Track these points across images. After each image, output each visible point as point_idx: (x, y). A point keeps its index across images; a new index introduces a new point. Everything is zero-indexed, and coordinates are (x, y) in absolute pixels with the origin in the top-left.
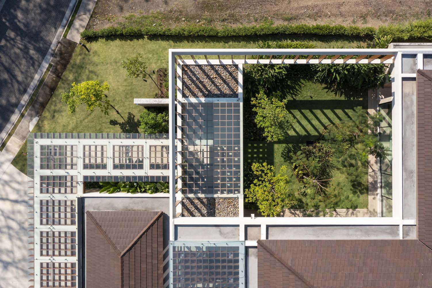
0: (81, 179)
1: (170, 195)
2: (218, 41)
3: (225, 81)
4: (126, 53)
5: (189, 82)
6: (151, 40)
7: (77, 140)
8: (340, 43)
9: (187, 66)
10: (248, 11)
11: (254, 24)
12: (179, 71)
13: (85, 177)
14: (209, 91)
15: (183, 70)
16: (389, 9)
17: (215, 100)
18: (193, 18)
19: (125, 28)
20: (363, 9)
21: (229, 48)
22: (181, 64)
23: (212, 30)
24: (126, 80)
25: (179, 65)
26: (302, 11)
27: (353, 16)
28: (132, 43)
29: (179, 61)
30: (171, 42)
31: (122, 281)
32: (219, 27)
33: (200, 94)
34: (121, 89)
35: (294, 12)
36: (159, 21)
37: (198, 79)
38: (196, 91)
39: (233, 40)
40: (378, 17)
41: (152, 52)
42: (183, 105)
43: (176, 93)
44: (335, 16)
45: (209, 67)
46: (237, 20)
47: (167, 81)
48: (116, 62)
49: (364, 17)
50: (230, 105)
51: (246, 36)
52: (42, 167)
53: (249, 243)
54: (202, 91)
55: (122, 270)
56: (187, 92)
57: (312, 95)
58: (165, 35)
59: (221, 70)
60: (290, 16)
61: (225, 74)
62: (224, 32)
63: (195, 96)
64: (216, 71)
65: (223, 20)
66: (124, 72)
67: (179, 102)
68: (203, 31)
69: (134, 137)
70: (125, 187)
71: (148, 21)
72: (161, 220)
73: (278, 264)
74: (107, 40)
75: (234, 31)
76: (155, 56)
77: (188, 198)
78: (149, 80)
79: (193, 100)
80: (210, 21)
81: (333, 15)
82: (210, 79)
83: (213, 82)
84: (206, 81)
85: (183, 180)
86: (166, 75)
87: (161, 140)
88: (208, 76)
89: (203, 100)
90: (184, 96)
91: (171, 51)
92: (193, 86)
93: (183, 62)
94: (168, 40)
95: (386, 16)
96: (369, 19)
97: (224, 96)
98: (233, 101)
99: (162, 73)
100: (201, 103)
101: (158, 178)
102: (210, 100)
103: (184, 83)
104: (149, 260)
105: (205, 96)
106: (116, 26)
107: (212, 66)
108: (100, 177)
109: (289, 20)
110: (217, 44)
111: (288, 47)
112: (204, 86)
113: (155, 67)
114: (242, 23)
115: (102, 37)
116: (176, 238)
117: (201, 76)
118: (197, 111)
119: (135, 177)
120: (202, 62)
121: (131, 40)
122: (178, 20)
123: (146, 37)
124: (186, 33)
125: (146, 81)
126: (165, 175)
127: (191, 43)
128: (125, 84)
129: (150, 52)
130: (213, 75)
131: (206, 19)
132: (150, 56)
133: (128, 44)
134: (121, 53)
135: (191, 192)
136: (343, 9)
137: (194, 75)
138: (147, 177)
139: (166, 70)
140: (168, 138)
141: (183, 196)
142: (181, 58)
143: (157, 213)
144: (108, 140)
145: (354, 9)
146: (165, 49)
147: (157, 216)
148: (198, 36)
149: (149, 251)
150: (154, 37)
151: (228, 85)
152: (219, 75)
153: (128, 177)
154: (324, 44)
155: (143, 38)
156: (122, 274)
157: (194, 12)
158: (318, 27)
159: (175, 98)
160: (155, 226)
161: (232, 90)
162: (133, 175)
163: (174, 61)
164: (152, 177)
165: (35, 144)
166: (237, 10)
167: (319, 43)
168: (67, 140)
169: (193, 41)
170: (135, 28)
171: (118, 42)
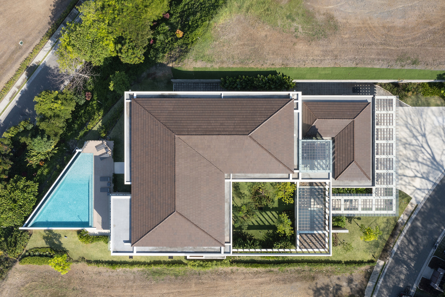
0: (374, 195)
1: (331, 187)
2: (307, 260)
3: (305, 241)
4: (353, 254)
5: (322, 240)
6: (341, 261)
7: (375, 213)
8: (246, 259)
9: (323, 248)
10: (291, 275)
11: (288, 269)
12: (327, 246)
13: (372, 196)
14: (313, 236)
15: (325, 246)
16: (219, 276)
17: (310, 232)
18: (319, 272)
19: (354, 267)
20: (233, 276)
21: (301, 257)
22: (326, 249)
23: (310, 266)
24: (354, 241)
25: (327, 249)
26: (263, 275)
27: (238, 273)
28: (350, 259)
29: (327, 251)
30: (330, 259)
31: (354, 149)
32: (306, 267)
33: (317, 235)
34: (356, 236)
35: (268, 275)
36: (336, 270)
37: (318, 242)
38: (319, 236)
39: (299, 260)
40: (225, 272)
41: (340, 255)
42: (325, 230)
43: (329, 235)
44: (247, 273)
45: (313, 247)
46: (297, 271)
47: (333, 240)
48: (358, 250)
49: (232, 272)
50: (303, 230)
51: (293, 263)
52: (392, 200)
53: (297, 171)
54: (316, 236)
55: (354, 154)
56: (323, 236)
57: (260, 233)
58: (334, 263)
59: (307, 246)
60: (270, 273)
61: (305, 244)
62: (304, 265)
63: (319, 234)
64: (309, 246)
65: (304, 271)
66: (354, 245)
67: (327, 231)
68: (315, 265)
69: (348, 214)
70: (353, 191)
71: (342, 271)
72: (336, 177)
73: (285, 164)
74: (363, 261)
75: (299, 265)
76: (339, 253)
77: (323, 186)
78: (342, 240)
79: (320, 232)
80: (310, 270)
81: (248, 274)
82: (312, 242)
83: (311, 240)
84: (314, 241)
85: (325, 195)
86: (333, 243)
87: (335, 213)
88: (313, 243)
89: (315, 232)
90: (325, 234)
91: (331, 255)
92: (321, 238)
93: (325, 250)
94: (332, 260)
95: (221, 273)
96: (230, 271)
97: (306, 234)
98: (301, 232)
99: (335, 244)
100: (316, 230)
101: (337, 196)
102: (312, 232)
103: (325, 240)
104: (341, 158)
105: (315, 234)
106: (359, 268)
107: (311, 248)
108: (365, 196)
109: (270, 271)
110: (307, 259)
111: (273, 257)
112: (315, 239)
113: (339, 247)
114: (295, 269)
115: (365, 262)
116: (329, 174)
117: (317, 244)
118: (319, 227)
119: (348, 195)
120: (316, 250)
121: (351, 261)
122: (327, 271)
123: (343, 262)
124: (323, 264)
125: (343, 240)
126: (334, 197)
127: (321, 259)
128: (354, 239)
129: (341, 255)
130: (311, 244)
131: (313, 271)
132: (341, 253)
133: (352, 258)
134: (356, 254)
135: (321, 189)
136: (243, 276)
137: (320, 244)
138: (342, 196)
139: (333, 246)
140: (333, 214)
141: (325, 187)
142: (326, 252)
143: (338, 180)
144: (361, 213)
145: (237, 276)
146: (333, 256)
147: (338, 178)
148: (317, 263)
149: (341, 162)
150: (339, 262)
151: (304, 239)
152: (308, 244)
153: (351, 195)
154: (254, 258)
155: (344, 262)
156: (354, 153)
157: (319, 275)
158: (257, 267)
159: (329, 233)
160: (338, 174)
161: (302, 237)
162: (349, 197)
163: (329, 251)
164: (340, 196)
165: (395, 211)
166: (297, 276)
167: (256, 259)
168: (380, 213)
169: (319, 260)
170: (348, 267)
171: (357, 260)
